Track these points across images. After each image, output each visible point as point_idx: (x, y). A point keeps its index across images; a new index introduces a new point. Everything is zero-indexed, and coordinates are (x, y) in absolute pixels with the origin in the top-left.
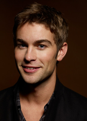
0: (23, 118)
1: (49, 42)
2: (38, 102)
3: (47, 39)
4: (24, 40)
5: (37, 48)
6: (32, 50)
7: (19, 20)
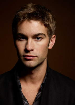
0: (23, 95)
1: (44, 35)
2: (33, 82)
3: (42, 33)
4: (24, 34)
5: (34, 40)
6: (31, 42)
7: (20, 18)
